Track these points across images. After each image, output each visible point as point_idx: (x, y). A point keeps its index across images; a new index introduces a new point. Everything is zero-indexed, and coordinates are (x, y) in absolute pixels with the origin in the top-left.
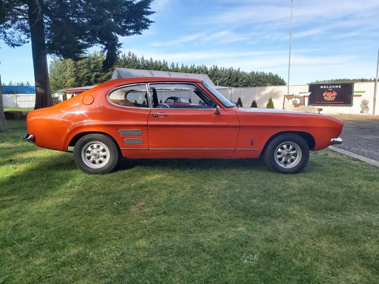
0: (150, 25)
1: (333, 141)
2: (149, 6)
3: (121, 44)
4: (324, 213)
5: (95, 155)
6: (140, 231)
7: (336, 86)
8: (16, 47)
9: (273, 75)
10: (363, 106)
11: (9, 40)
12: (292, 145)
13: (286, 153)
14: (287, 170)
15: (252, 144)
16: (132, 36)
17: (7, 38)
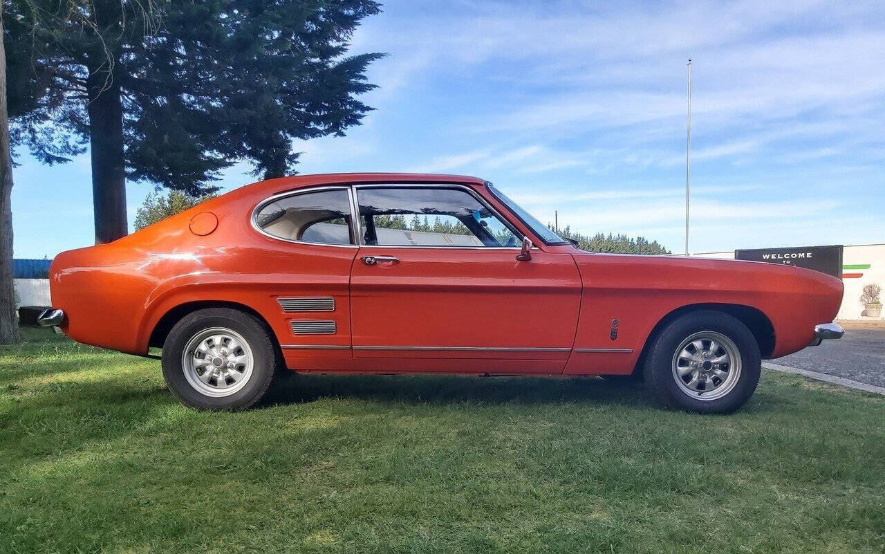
0: (364, 116)
1: (821, 330)
2: (362, 73)
3: (296, 156)
4: (821, 483)
5: (217, 362)
6: (319, 514)
7: (800, 254)
8: (55, 163)
9: (647, 242)
10: (866, 300)
11: (41, 148)
12: (715, 341)
13: (701, 361)
14: (706, 405)
15: (614, 336)
16: (323, 137)
17: (38, 141)
